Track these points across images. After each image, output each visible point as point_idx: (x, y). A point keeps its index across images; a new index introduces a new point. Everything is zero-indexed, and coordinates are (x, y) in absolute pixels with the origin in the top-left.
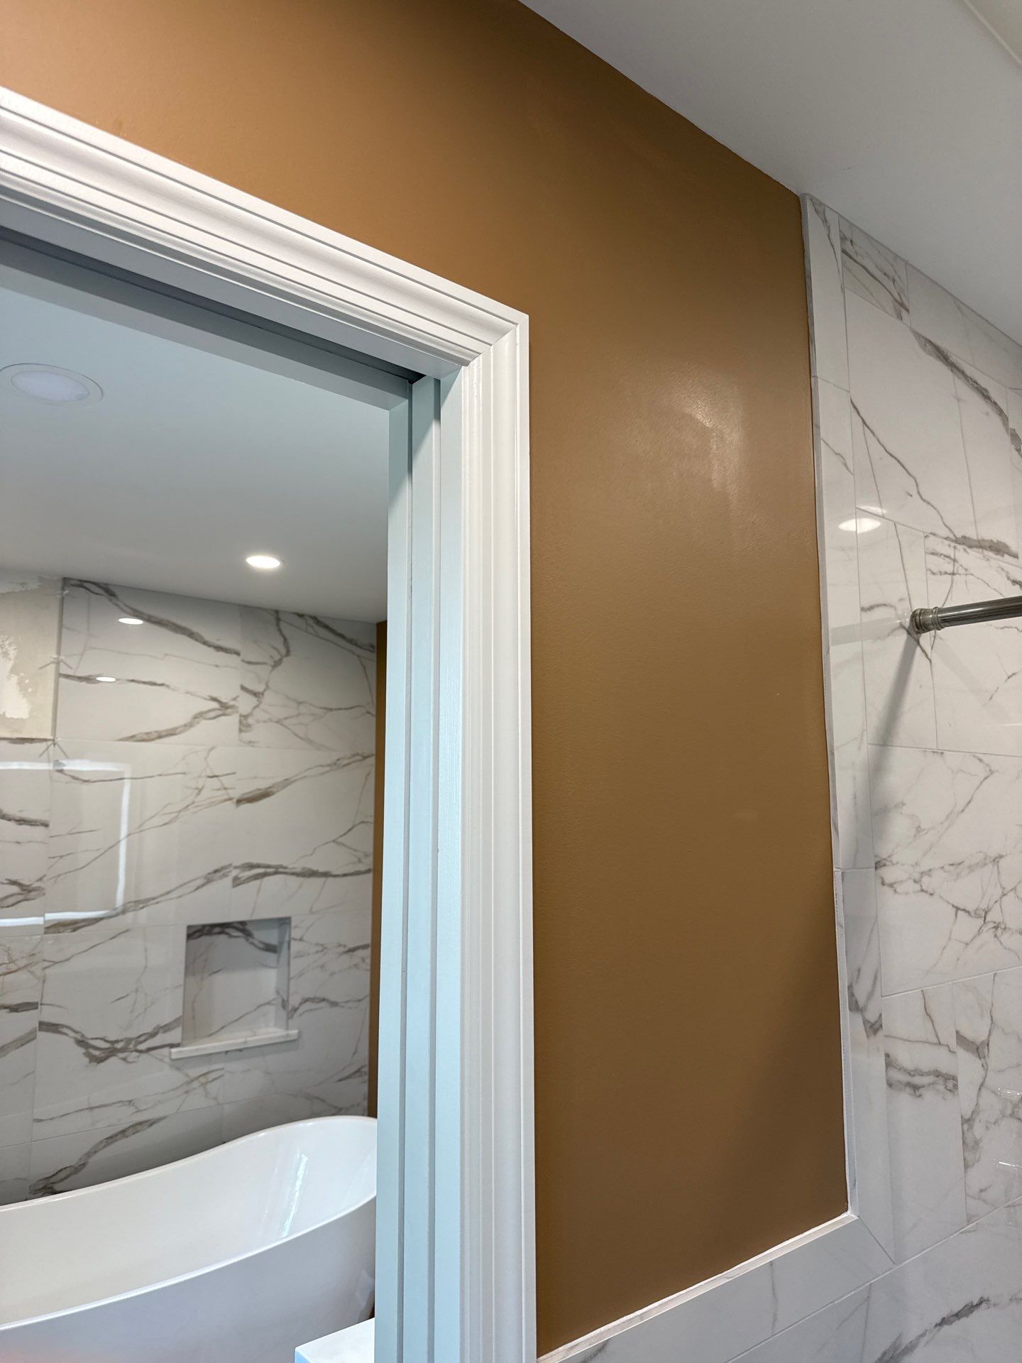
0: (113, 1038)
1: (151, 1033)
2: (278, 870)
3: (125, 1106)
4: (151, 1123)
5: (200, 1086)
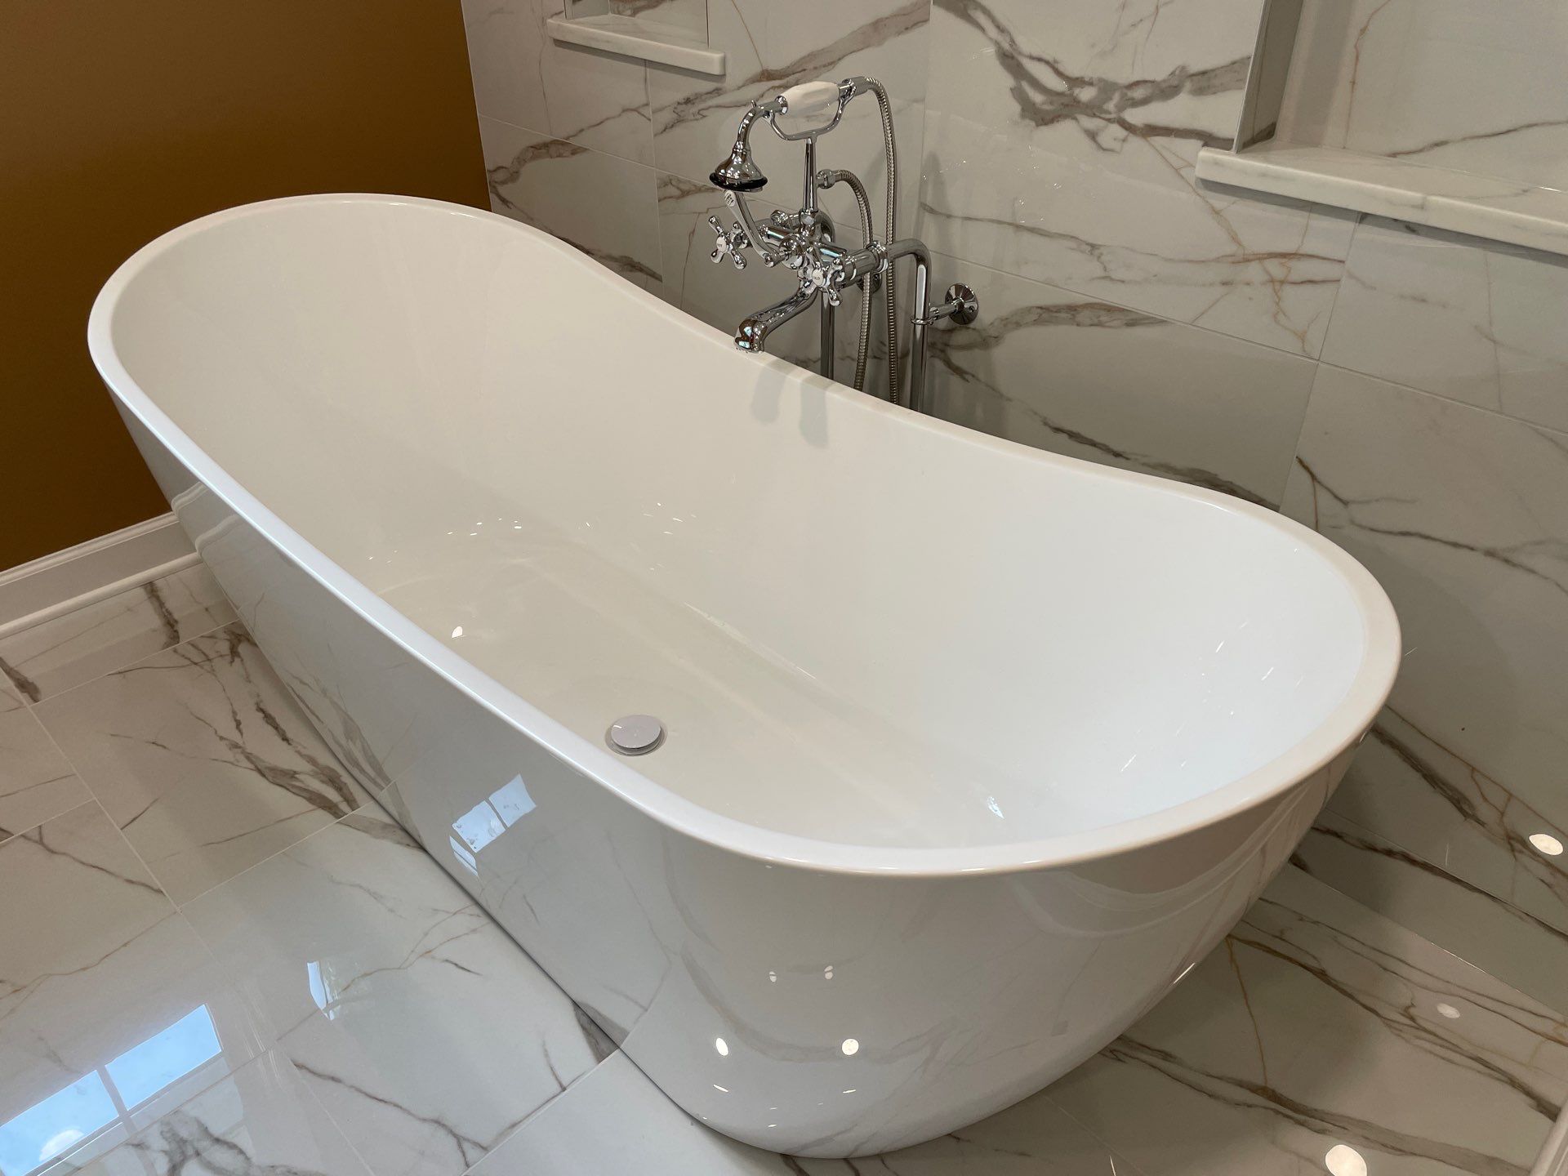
0: (1073, 70)
1: (1164, 85)
3: (1082, 252)
4: (1135, 320)
5: (1263, 284)
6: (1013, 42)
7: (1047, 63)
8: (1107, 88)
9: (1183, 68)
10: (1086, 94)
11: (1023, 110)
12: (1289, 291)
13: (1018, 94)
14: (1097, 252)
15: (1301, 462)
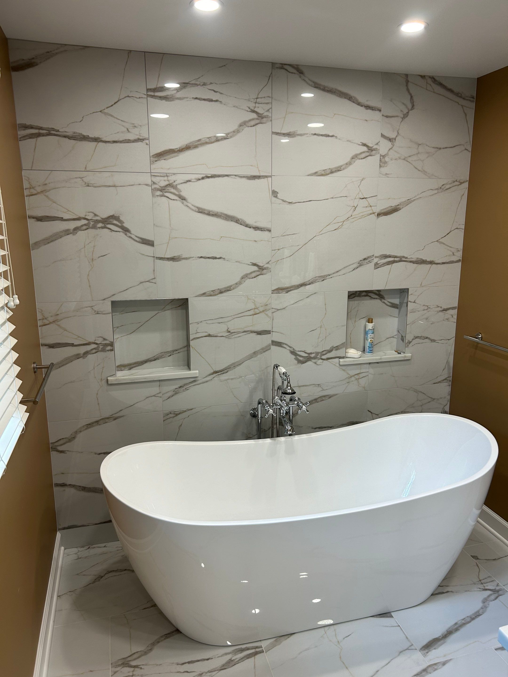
0: (309, 352)
1: (329, 350)
2: (401, 259)
3: (316, 387)
4: (330, 397)
5: (355, 380)
6: (294, 349)
7: (303, 351)
8: (317, 353)
9: (333, 346)
10: (313, 355)
11: (298, 362)
12: (360, 380)
13: (297, 359)
14: (320, 386)
15: (368, 411)
